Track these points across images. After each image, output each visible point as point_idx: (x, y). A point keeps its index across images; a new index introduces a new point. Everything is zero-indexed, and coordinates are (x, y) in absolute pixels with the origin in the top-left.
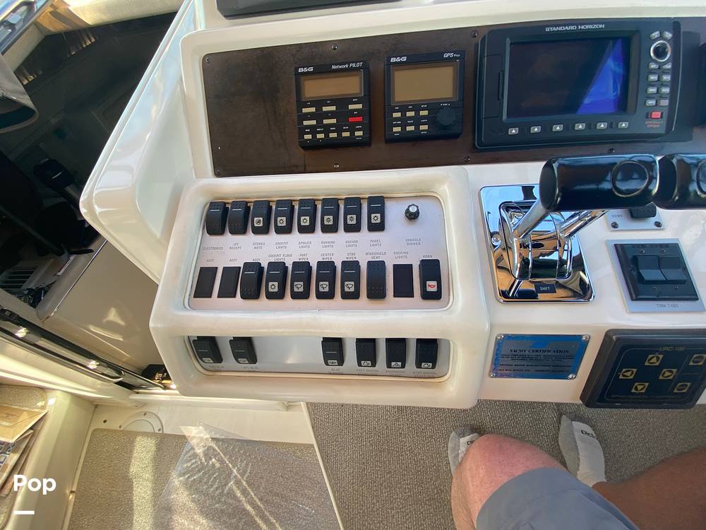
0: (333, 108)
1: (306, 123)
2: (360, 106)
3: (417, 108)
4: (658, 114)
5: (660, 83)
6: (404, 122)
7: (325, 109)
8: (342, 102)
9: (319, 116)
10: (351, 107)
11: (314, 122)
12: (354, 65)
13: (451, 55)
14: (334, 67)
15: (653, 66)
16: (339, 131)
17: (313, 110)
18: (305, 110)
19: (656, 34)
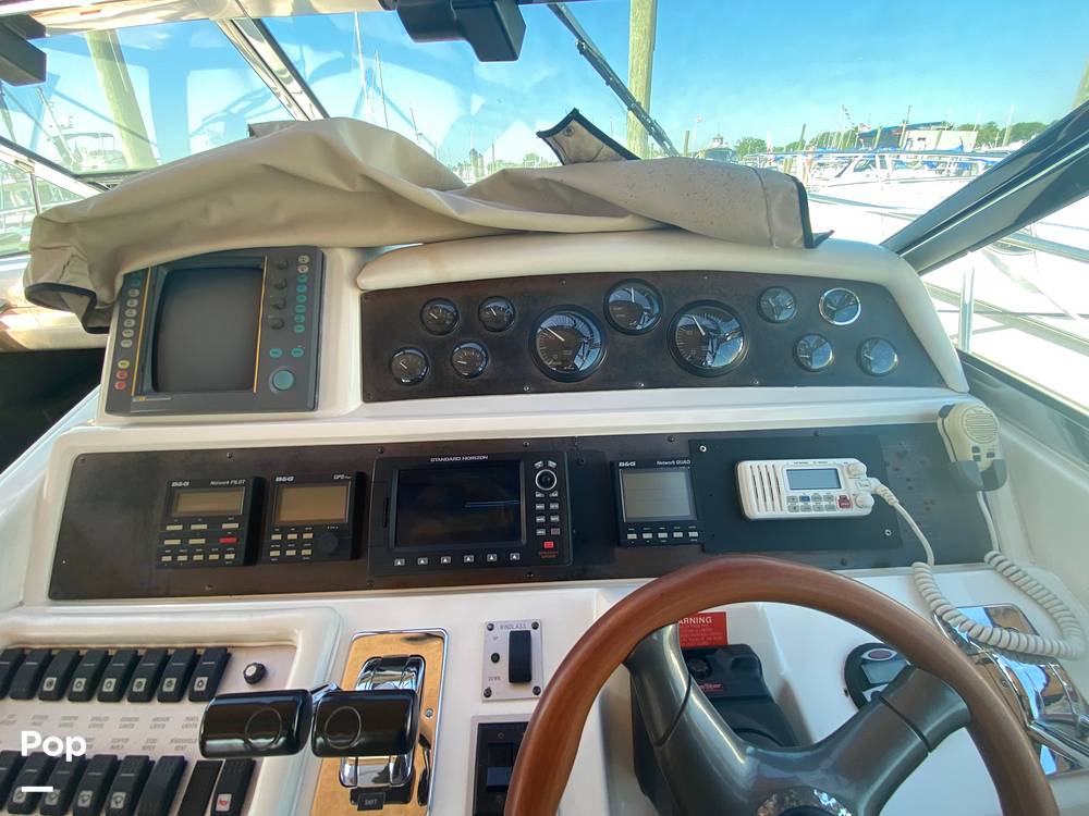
0: (205, 527)
1: (167, 542)
2: (236, 526)
3: (300, 529)
4: (549, 544)
5: (547, 513)
6: (284, 545)
7: (193, 527)
8: (214, 520)
9: (184, 536)
10: (225, 526)
11: (178, 542)
12: (236, 482)
13: (342, 477)
14: (213, 483)
15: (538, 495)
16: (206, 552)
17: (180, 527)
18: (169, 528)
19: (539, 464)
